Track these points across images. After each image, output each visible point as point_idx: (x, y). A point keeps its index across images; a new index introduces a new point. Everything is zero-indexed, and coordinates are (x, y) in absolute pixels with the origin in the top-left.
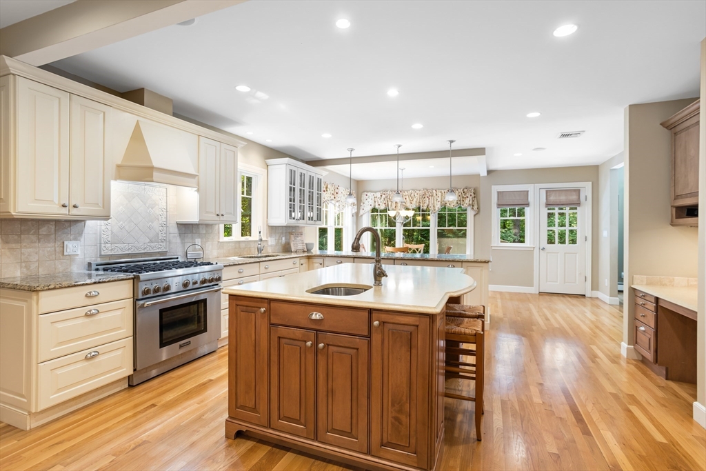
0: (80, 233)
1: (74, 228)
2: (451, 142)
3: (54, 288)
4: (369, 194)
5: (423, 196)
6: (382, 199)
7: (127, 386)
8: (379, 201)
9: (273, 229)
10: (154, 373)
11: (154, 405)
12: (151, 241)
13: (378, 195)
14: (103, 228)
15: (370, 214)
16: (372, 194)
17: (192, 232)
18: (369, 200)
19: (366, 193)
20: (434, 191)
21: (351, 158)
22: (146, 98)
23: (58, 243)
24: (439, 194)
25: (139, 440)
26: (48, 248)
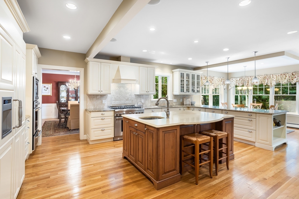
0: (106, 98)
1: (105, 97)
2: (256, 52)
3: (94, 112)
4: (233, 79)
5: (264, 78)
6: (240, 81)
7: (113, 140)
8: (239, 82)
9: (176, 96)
10: (119, 139)
11: (115, 146)
12: (126, 100)
13: (238, 79)
14: (112, 96)
15: (235, 88)
16: (235, 79)
17: (140, 98)
18: (233, 82)
19: (232, 79)
20: (271, 76)
21: (207, 66)
22: (122, 59)
23: (101, 100)
24: (275, 77)
25: (105, 152)
26: (99, 102)
